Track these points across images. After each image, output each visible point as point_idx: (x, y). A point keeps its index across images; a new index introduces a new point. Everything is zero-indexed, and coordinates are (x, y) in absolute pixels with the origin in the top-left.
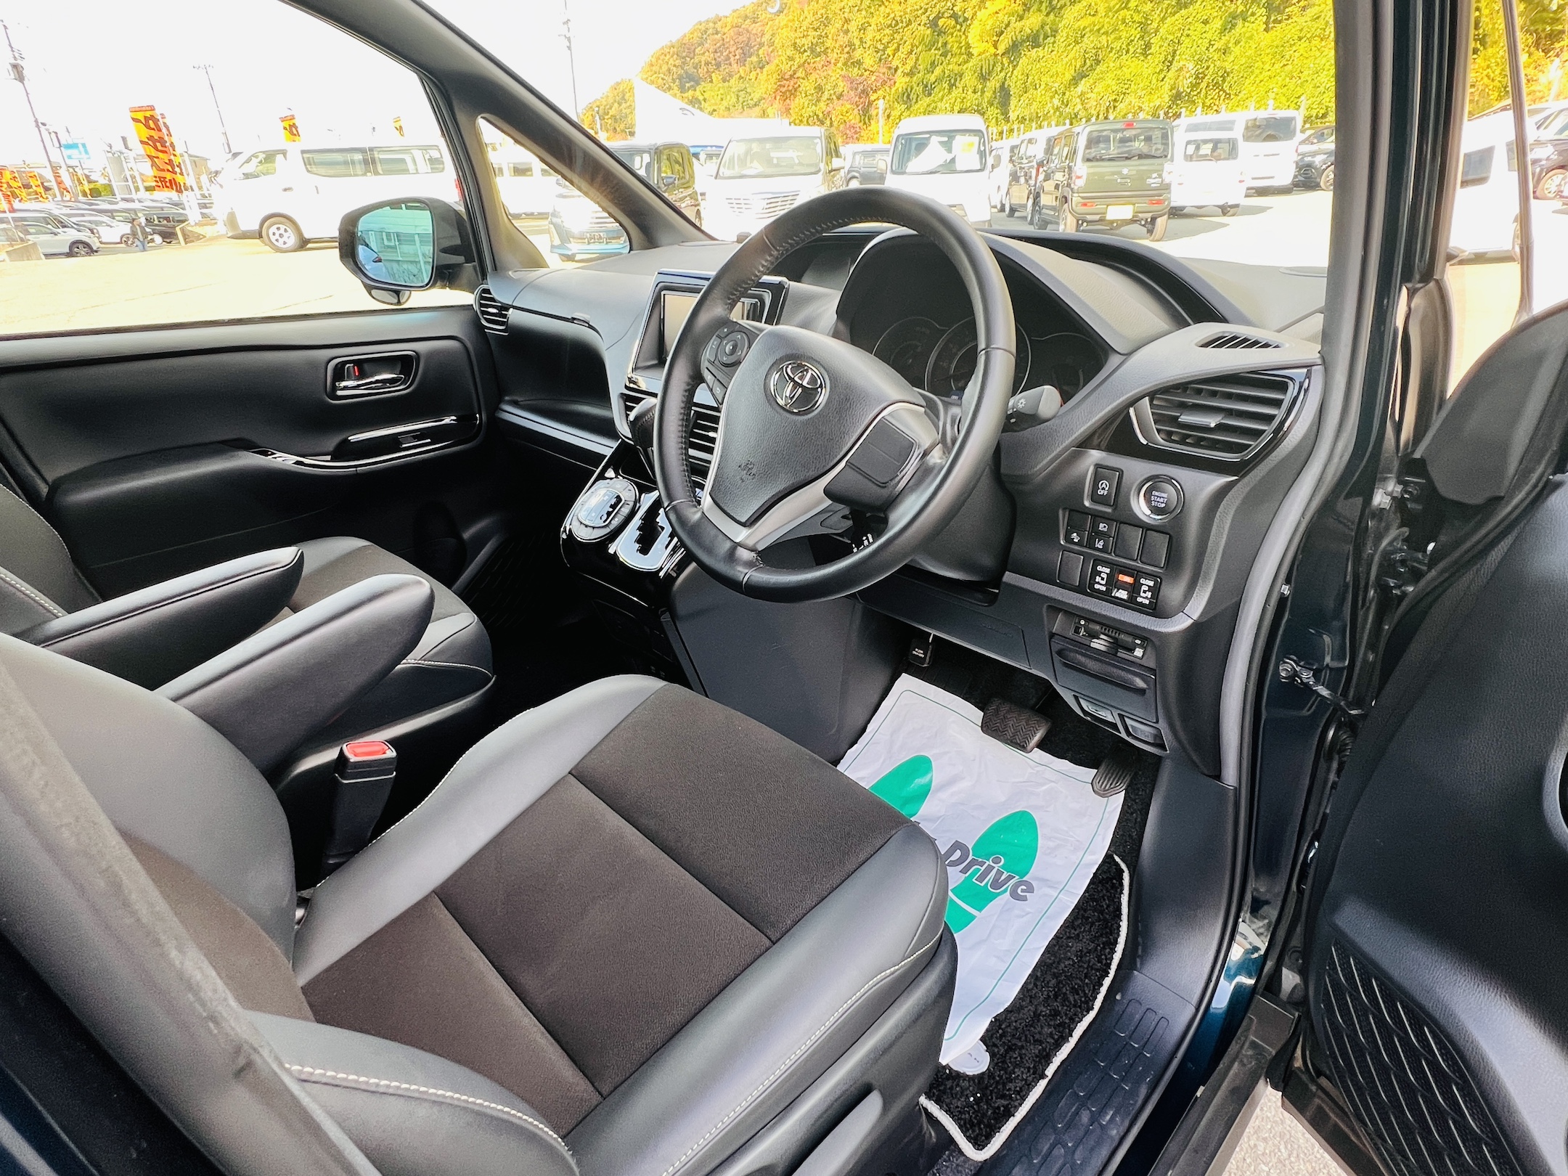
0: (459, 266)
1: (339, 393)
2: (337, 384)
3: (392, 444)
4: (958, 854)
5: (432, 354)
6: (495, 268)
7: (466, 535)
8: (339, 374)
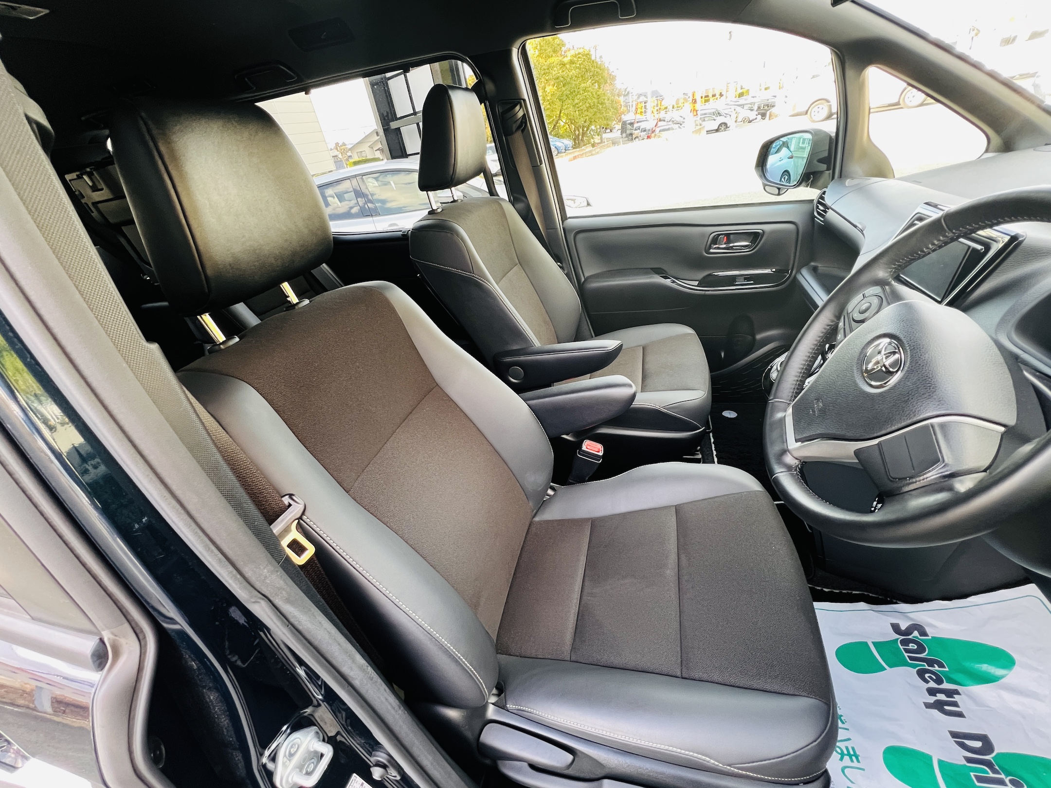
0: (822, 172)
1: (712, 251)
2: (712, 245)
3: (731, 280)
4: (978, 744)
5: (773, 232)
6: (840, 176)
7: (759, 337)
8: (715, 241)
